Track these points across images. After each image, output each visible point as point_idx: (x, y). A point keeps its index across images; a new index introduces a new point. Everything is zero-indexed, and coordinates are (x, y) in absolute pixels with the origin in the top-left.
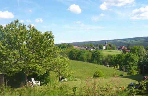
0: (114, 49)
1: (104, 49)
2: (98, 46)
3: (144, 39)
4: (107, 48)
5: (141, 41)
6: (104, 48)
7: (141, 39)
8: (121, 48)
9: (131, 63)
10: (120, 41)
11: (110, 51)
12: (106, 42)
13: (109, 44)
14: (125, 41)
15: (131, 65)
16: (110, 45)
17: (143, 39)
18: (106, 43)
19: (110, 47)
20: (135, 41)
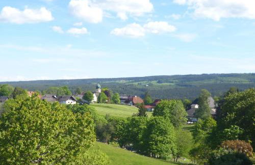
0: (116, 102)
1: (95, 102)
2: (79, 93)
3: (177, 81)
4: (101, 100)
5: (171, 84)
6: (95, 99)
7: (171, 81)
8: (132, 100)
9: (160, 138)
10: (124, 81)
11: (108, 107)
12: (99, 86)
13: (104, 90)
14: (136, 83)
15: (161, 141)
16: (107, 93)
17: (174, 81)
18: (97, 88)
19: (108, 96)
20: (159, 84)
